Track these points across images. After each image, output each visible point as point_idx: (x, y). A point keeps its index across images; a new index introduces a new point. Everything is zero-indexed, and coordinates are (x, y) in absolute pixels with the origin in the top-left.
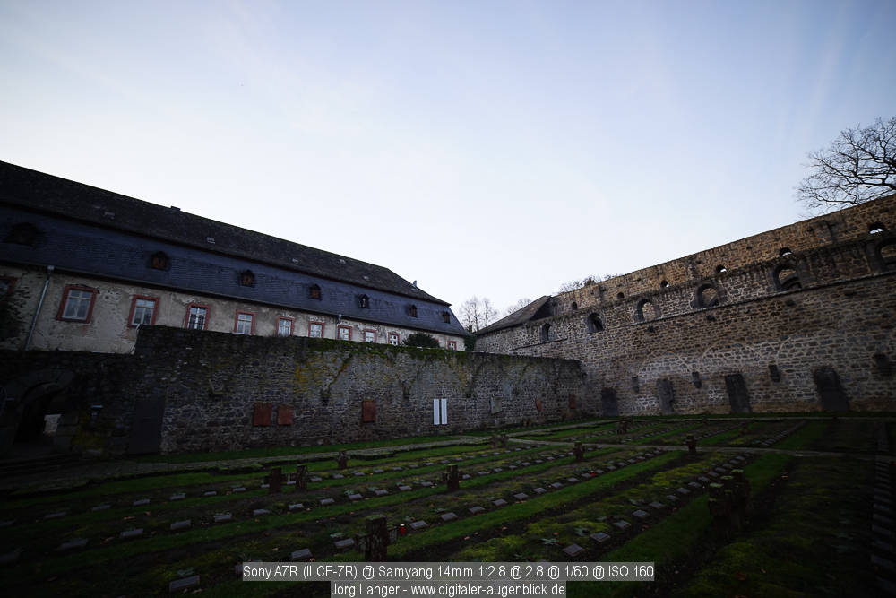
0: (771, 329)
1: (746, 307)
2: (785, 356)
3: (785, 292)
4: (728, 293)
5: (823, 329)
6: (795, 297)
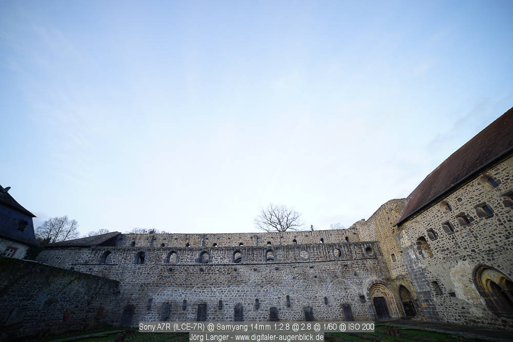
0: (226, 281)
1: (219, 267)
3: (235, 264)
4: (213, 258)
5: (243, 284)
6: (238, 267)
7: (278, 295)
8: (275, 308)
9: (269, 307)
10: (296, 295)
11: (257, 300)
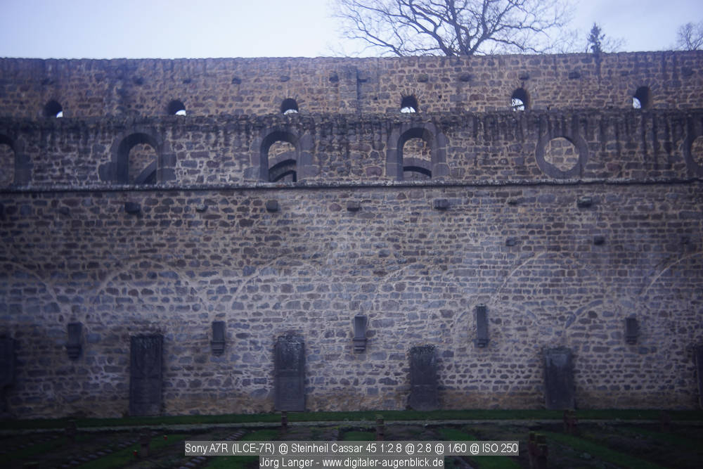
0: (234, 251)
1: (203, 198)
2: (240, 306)
3: (270, 185)
4: (179, 164)
5: (306, 264)
6: (283, 197)
7: (441, 304)
8: (430, 349)
9: (407, 347)
10: (512, 305)
11: (361, 321)
